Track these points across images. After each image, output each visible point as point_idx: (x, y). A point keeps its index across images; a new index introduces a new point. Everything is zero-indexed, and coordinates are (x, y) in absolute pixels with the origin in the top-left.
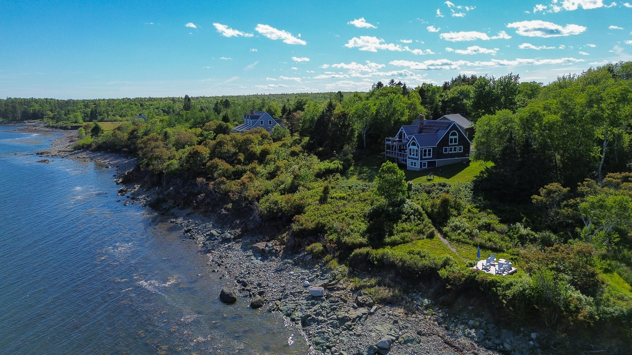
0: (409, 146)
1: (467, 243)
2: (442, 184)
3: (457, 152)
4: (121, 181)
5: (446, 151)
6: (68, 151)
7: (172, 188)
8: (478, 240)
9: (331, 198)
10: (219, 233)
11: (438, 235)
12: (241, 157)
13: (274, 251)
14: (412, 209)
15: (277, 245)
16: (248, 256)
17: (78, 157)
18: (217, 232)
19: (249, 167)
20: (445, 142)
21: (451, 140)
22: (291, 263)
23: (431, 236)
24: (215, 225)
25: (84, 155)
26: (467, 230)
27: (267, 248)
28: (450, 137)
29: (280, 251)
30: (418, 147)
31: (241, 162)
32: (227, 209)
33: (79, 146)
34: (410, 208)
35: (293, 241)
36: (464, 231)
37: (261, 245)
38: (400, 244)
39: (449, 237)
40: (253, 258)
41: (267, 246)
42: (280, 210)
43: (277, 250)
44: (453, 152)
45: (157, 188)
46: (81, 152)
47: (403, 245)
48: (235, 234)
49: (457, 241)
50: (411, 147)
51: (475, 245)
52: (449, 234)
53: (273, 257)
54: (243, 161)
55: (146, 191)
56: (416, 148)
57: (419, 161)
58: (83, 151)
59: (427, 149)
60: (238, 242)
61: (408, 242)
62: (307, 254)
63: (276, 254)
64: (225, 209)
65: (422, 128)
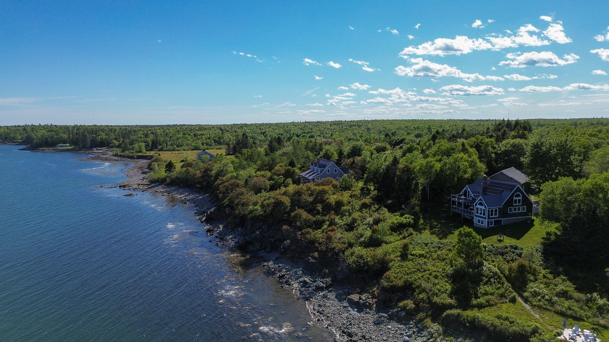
0: (476, 205)
1: (548, 310)
2: (514, 247)
3: (521, 211)
4: (204, 219)
5: (511, 211)
6: (146, 185)
7: (258, 232)
8: (559, 308)
9: (413, 255)
10: (311, 281)
11: (519, 300)
12: (319, 207)
13: (368, 304)
14: (491, 272)
15: (370, 299)
16: (344, 307)
17: (156, 192)
18: (310, 280)
19: (327, 218)
20: (510, 202)
21: (516, 200)
22: (386, 317)
23: (513, 301)
24: (305, 272)
25: (160, 189)
26: (547, 297)
27: (361, 301)
28: (515, 198)
29: (373, 304)
30: (486, 208)
31: (320, 213)
32: (315, 258)
33: (155, 180)
34: (489, 270)
35: (384, 296)
36: (543, 297)
37: (355, 297)
38: (486, 306)
39: (530, 302)
40: (350, 309)
41: (360, 298)
42: (366, 263)
43: (370, 304)
44: (517, 211)
45: (240, 229)
46: (157, 186)
47: (488, 308)
48: (326, 283)
49: (538, 307)
50: (478, 206)
51: (557, 312)
52: (530, 299)
53: (368, 310)
54: (321, 212)
55: (231, 231)
56: (483, 208)
57: (487, 220)
58: (159, 185)
59: (494, 209)
60: (330, 291)
61: (492, 305)
62: (401, 311)
63: (370, 307)
64: (312, 257)
65: (486, 188)
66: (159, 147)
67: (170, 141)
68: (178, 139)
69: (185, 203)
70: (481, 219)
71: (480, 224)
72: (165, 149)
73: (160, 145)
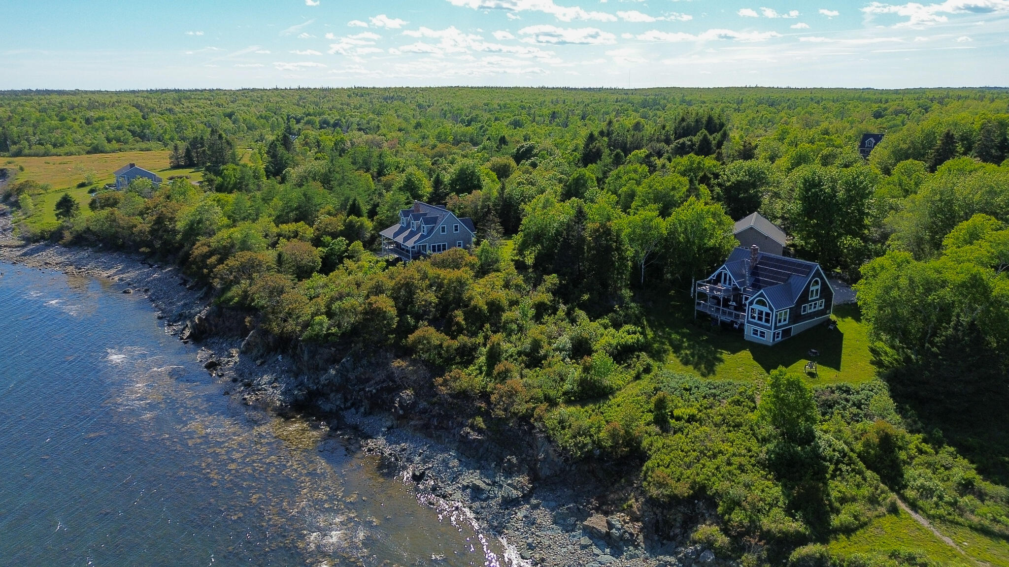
0: (751, 303)
1: (957, 523)
2: (844, 388)
3: (817, 309)
4: (188, 334)
5: (804, 310)
6: (18, 246)
7: (333, 372)
8: (975, 519)
9: (678, 419)
10: (488, 484)
11: (902, 506)
12: (459, 316)
13: (627, 535)
14: (834, 450)
15: (628, 523)
16: (584, 547)
17: (46, 264)
18: (484, 482)
19: (480, 339)
20: (804, 298)
21: (812, 292)
22: (675, 564)
23: (894, 510)
24: (463, 460)
25: (52, 255)
26: (947, 498)
27: (614, 531)
28: (811, 289)
29: (638, 535)
30: (772, 310)
31: (463, 329)
32: (480, 431)
33: (35, 235)
34: (830, 446)
35: (652, 513)
36: (941, 498)
37: (597, 521)
38: (857, 529)
39: (921, 509)
40: (597, 551)
41: (610, 526)
42: (598, 444)
43: (631, 534)
44: (813, 310)
45: (280, 357)
46: (42, 249)
47: (862, 531)
48: (522, 487)
49: (940, 518)
50: (754, 306)
51: (973, 528)
52: (920, 503)
53: (631, 548)
54: (465, 326)
55: (262, 363)
56: (766, 310)
57: (773, 331)
58: (47, 246)
59: (783, 311)
60: (535, 507)
61: (865, 524)
62: (703, 550)
63: (632, 541)
64: (472, 427)
65: (756, 268)
66: (13, 148)
67: (35, 134)
68: (51, 130)
69: (125, 292)
70: (760, 329)
71: (758, 337)
72: (26, 151)
73: (15, 143)
